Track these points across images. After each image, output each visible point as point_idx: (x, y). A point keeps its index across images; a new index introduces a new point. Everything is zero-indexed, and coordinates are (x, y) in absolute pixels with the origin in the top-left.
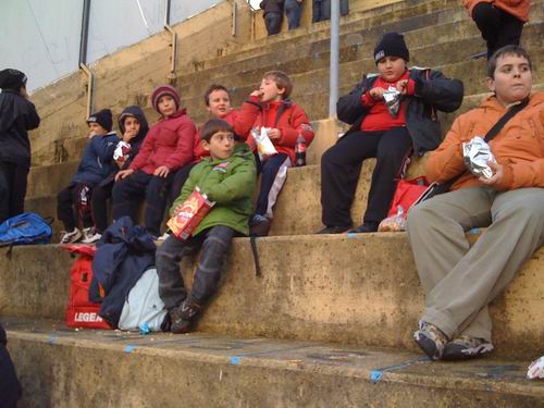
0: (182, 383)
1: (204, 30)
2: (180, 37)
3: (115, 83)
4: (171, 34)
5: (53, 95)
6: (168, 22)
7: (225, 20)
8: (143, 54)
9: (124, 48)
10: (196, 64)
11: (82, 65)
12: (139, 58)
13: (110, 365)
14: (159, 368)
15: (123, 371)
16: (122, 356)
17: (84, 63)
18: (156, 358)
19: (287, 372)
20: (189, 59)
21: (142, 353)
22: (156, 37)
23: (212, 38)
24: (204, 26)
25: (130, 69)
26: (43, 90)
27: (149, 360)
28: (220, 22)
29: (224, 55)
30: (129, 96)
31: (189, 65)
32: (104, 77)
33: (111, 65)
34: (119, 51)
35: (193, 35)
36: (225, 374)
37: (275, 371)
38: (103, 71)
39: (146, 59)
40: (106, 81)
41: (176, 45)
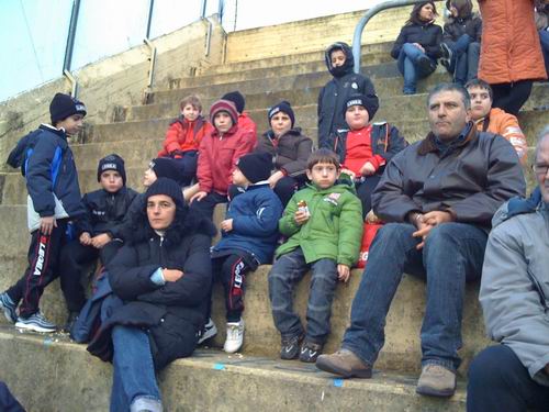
0: (279, 401)
1: (179, 47)
2: (159, 52)
3: (97, 92)
4: (150, 49)
5: (38, 100)
6: (148, 36)
7: (200, 39)
8: (123, 66)
9: (106, 58)
10: (171, 81)
11: (66, 71)
12: (119, 69)
13: (196, 381)
14: (253, 387)
15: (212, 388)
16: (210, 373)
17: (68, 69)
18: (250, 377)
19: (394, 395)
20: (165, 75)
21: (236, 371)
22: (136, 50)
23: (187, 56)
24: (181, 43)
25: (110, 80)
26: (28, 93)
27: (242, 378)
28: (195, 41)
29: (197, 74)
30: (108, 107)
31: (164, 81)
32: (86, 86)
33: (93, 74)
34: (101, 60)
35: (170, 52)
36: (327, 395)
37: (381, 395)
38: (86, 80)
39: (126, 71)
40: (88, 90)
41: (154, 60)
